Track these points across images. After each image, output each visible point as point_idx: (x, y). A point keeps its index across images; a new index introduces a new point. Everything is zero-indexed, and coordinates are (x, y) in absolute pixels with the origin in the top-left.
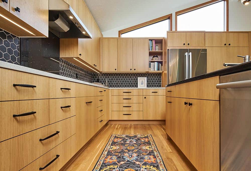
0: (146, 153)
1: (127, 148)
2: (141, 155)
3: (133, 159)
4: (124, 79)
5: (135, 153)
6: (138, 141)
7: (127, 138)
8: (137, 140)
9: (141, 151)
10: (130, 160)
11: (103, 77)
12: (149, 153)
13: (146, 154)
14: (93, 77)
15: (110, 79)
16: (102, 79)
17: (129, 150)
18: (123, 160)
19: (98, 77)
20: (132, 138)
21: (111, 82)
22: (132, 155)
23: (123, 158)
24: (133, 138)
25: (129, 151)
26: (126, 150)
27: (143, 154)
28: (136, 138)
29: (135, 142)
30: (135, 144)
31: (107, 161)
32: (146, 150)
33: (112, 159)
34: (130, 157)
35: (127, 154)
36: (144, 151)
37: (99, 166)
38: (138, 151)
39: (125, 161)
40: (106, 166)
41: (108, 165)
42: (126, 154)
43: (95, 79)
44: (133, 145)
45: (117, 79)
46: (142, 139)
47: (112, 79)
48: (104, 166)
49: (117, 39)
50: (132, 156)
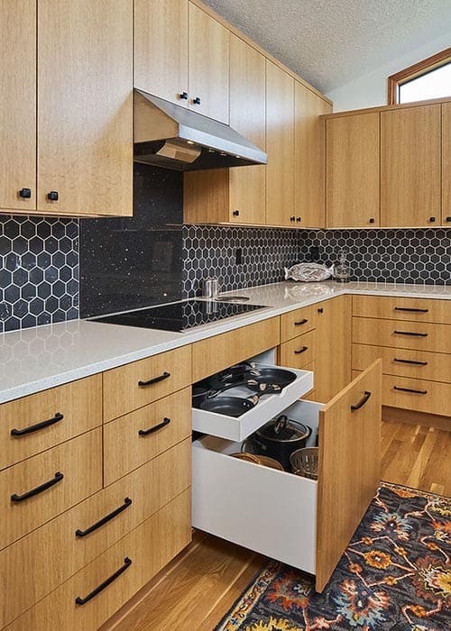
0: (427, 609)
1: (365, 556)
2: (404, 610)
3: (365, 621)
4: (410, 251)
5: (386, 590)
6: (422, 530)
7: (380, 503)
8: (415, 527)
9: (413, 589)
10: (353, 623)
11: (333, 243)
12: (442, 611)
13: (423, 613)
14: (300, 243)
15: (354, 250)
16: (329, 250)
17: (366, 568)
18: (328, 613)
19: (317, 242)
20: (402, 510)
21: (359, 258)
22: (370, 598)
23: (332, 601)
24: (405, 508)
25: (364, 573)
26: (357, 565)
27: (414, 609)
28: (417, 514)
29: (405, 536)
30: (401, 543)
31: (278, 595)
32: (436, 590)
33: (295, 588)
34: (360, 604)
35: (353, 587)
36: (422, 597)
37: (246, 605)
38: (399, 586)
39: (336, 616)
40: (267, 614)
41: (275, 616)
42: (348, 585)
43: (305, 250)
44: (392, 547)
45: (382, 251)
46: (439, 527)
47: (363, 250)
48: (260, 614)
49: (379, 110)
50: (366, 602)
